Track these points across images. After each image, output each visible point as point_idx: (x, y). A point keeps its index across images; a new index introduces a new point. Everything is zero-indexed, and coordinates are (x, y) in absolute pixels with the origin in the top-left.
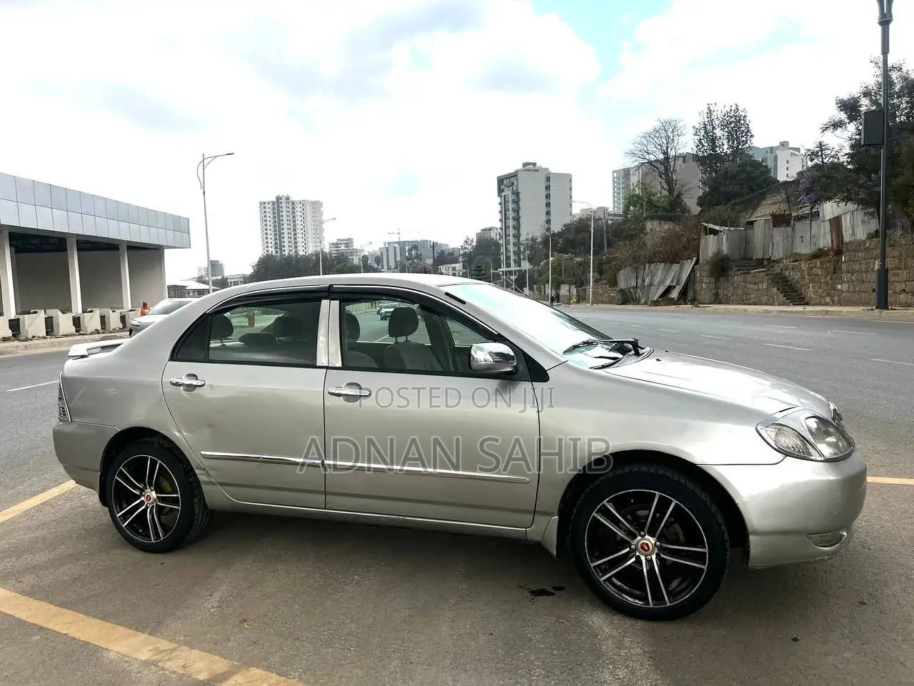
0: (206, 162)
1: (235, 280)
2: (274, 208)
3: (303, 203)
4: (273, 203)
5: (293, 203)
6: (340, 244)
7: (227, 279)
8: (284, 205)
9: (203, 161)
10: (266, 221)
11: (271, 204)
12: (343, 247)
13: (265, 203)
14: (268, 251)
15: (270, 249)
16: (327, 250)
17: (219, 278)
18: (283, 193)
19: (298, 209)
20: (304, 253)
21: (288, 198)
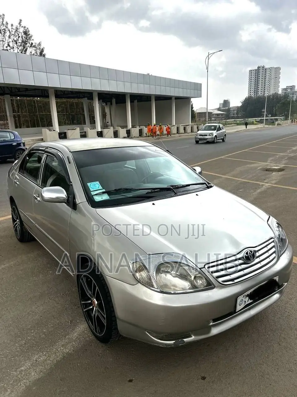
0: (210, 56)
1: (234, 109)
2: (256, 73)
3: (270, 69)
4: (256, 70)
5: (266, 69)
6: (288, 89)
7: (230, 108)
8: (261, 71)
9: (208, 56)
10: (251, 80)
11: (255, 71)
12: (289, 90)
13: (252, 71)
14: (250, 94)
15: (252, 94)
16: (280, 92)
17: (227, 108)
18: (261, 65)
19: (268, 72)
20: (268, 95)
21: (263, 67)
